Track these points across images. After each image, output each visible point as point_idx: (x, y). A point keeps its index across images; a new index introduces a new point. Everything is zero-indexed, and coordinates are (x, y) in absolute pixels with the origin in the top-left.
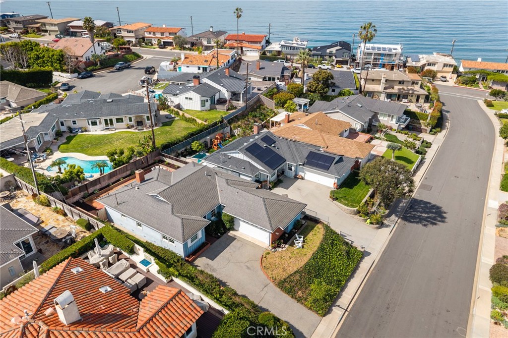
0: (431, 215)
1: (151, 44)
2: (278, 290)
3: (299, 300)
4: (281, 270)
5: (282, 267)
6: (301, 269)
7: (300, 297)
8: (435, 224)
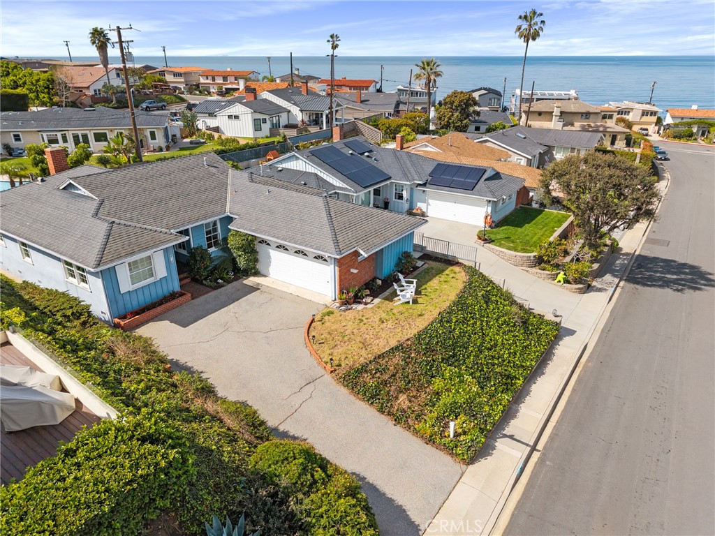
0: (683, 276)
1: (208, 92)
2: (344, 391)
3: (399, 418)
4: (354, 347)
5: (359, 339)
6: (409, 343)
7: (403, 411)
8: (699, 289)
